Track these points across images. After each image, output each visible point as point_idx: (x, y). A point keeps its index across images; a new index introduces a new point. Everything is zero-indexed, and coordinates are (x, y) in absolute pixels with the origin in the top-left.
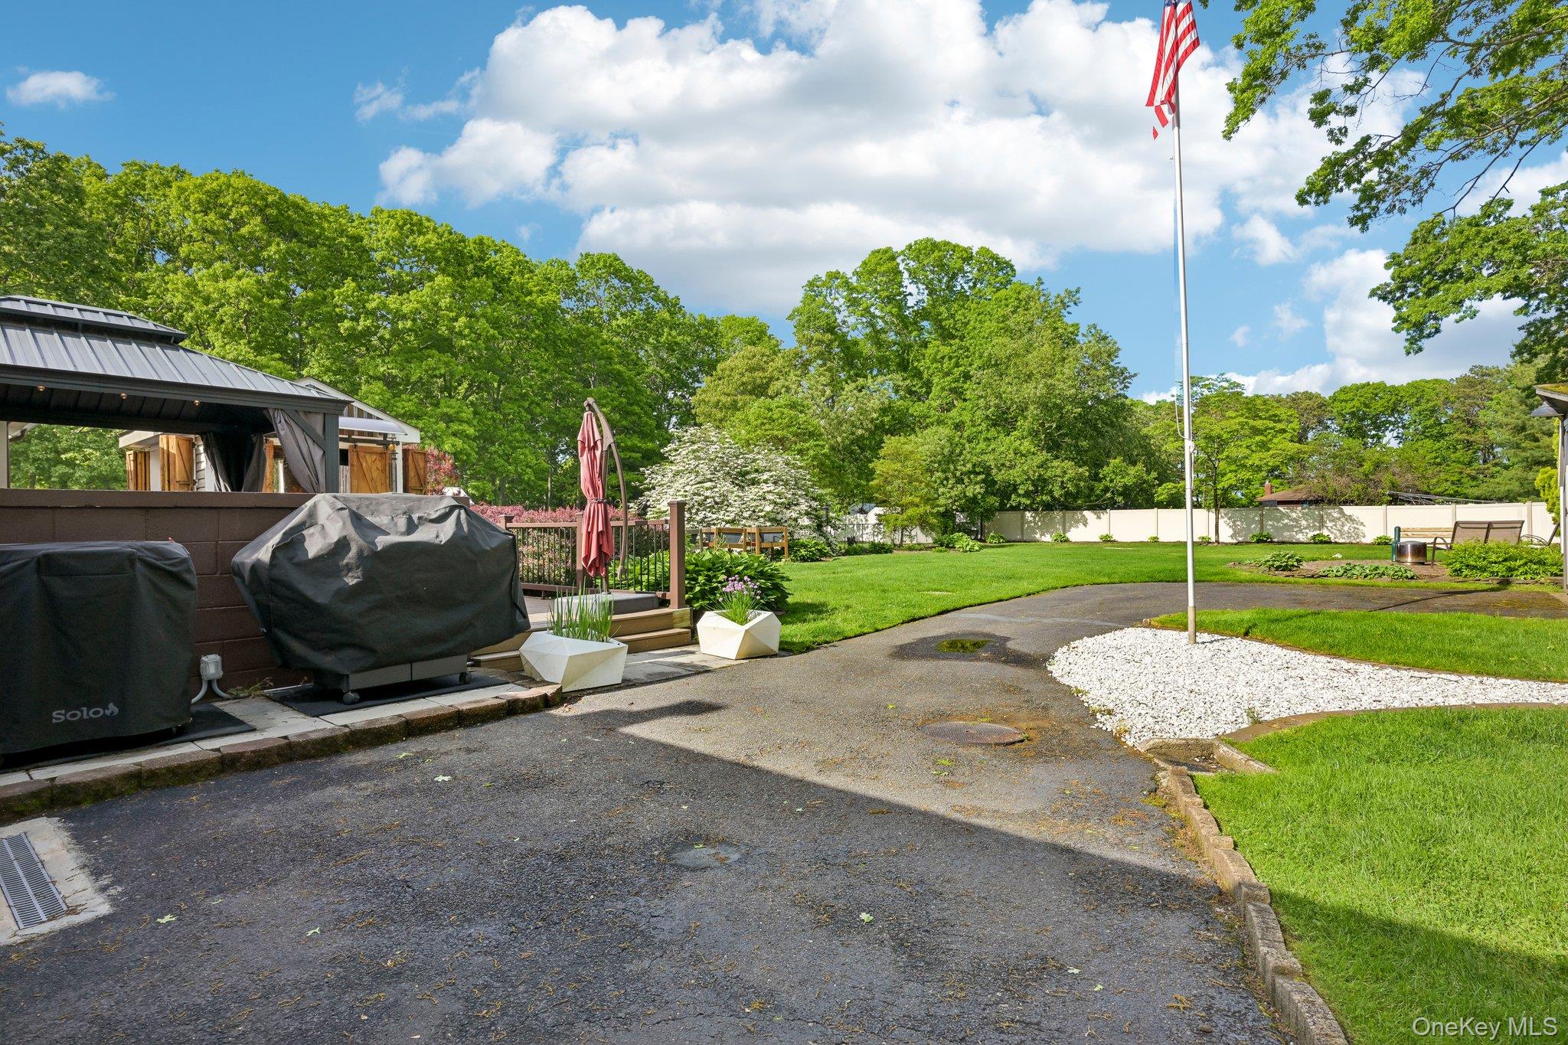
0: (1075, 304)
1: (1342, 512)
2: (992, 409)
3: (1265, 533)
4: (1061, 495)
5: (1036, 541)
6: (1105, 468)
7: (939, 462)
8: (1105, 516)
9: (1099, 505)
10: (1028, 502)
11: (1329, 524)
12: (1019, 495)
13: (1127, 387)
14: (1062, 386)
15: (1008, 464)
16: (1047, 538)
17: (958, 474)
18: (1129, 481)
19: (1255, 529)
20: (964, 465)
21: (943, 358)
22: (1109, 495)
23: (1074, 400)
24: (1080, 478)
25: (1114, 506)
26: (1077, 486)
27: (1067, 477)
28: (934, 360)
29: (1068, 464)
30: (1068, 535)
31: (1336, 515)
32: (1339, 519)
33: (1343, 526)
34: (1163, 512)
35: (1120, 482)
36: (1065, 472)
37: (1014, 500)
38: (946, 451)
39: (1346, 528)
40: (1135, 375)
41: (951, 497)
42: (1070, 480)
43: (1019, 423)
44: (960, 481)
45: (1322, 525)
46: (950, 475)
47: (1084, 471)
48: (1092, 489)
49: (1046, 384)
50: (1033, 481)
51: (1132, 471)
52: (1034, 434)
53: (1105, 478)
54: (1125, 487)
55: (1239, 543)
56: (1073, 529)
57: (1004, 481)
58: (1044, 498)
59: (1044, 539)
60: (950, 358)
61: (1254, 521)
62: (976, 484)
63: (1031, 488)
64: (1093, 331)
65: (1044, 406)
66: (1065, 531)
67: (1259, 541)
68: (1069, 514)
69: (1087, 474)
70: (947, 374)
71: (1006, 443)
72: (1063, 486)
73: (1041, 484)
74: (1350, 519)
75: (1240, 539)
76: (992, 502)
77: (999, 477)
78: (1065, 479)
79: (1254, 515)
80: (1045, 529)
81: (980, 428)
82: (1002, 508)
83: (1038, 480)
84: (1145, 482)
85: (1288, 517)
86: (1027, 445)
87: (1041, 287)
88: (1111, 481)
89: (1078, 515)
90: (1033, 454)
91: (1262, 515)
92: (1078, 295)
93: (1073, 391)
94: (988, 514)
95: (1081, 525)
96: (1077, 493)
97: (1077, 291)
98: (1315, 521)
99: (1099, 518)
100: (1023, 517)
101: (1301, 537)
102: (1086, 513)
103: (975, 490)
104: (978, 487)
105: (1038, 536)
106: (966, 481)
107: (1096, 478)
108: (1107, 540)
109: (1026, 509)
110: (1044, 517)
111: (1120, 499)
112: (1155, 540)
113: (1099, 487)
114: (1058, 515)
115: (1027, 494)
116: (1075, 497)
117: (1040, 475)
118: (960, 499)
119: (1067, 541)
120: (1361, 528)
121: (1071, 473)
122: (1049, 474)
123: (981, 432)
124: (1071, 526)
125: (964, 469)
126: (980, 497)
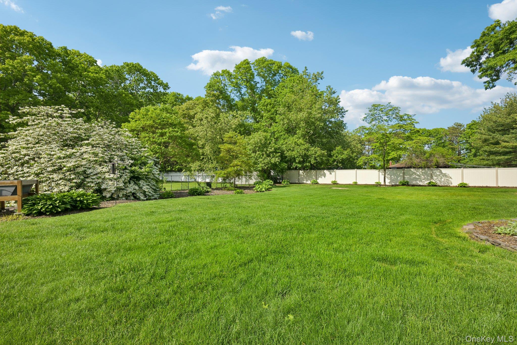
0: (321, 79)
1: (441, 172)
2: (286, 125)
3: (406, 181)
4: (314, 163)
5: (304, 183)
6: (334, 151)
7: (259, 147)
8: (333, 173)
9: (331, 168)
10: (300, 166)
11: (435, 178)
12: (296, 163)
13: (343, 117)
14: (315, 113)
15: (292, 149)
16: (309, 182)
17: (268, 152)
18: (344, 156)
19: (400, 179)
20: (271, 149)
21: (267, 105)
22: (335, 163)
23: (320, 120)
24: (323, 155)
25: (338, 168)
26: (322, 159)
27: (317, 155)
28: (263, 106)
29: (317, 149)
30: (318, 181)
31: (438, 173)
32: (439, 175)
33: (441, 178)
34: (359, 171)
35: (340, 157)
36: (316, 153)
37: (294, 165)
38: (263, 142)
39: (443, 180)
40: (347, 111)
41: (264, 163)
42: (318, 156)
43: (297, 132)
44: (268, 156)
45: (432, 177)
46: (264, 153)
47: (325, 152)
48: (328, 160)
49: (308, 112)
50: (302, 156)
51: (345, 152)
52: (304, 136)
53: (334, 155)
54: (342, 159)
55: (393, 186)
56: (320, 179)
57: (290, 157)
58: (307, 164)
59: (307, 182)
60: (270, 104)
61: (399, 176)
62: (277, 157)
63: (301, 160)
64: (329, 89)
65: (307, 123)
66: (316, 179)
67: (403, 185)
68: (318, 172)
69: (326, 154)
70: (269, 111)
71: (292, 140)
72: (315, 159)
73: (306, 157)
74: (445, 175)
75: (393, 184)
76: (284, 166)
77: (287, 154)
78: (316, 155)
79: (400, 173)
80: (308, 178)
81: (281, 134)
82: (289, 168)
83: (305, 156)
84: (351, 157)
85: (415, 174)
86: (301, 141)
87: (307, 71)
88: (337, 157)
89: (322, 172)
90: (303, 145)
91: (404, 173)
92: (323, 75)
93: (320, 115)
94: (282, 171)
95: (323, 177)
96: (322, 162)
97: (322, 73)
98: (428, 176)
99: (331, 174)
100: (299, 173)
101: (421, 184)
102: (326, 171)
103: (275, 160)
104: (277, 159)
105: (305, 182)
106: (271, 155)
107: (330, 156)
108: (335, 183)
109: (300, 169)
110: (308, 173)
111: (340, 165)
112: (356, 184)
113: (331, 160)
114: (313, 172)
115: (300, 162)
116: (321, 164)
117: (305, 154)
118: (269, 164)
119: (317, 183)
120: (450, 179)
121: (319, 153)
122: (309, 153)
123: (281, 135)
124: (319, 177)
125: (271, 150)
126: (278, 163)
